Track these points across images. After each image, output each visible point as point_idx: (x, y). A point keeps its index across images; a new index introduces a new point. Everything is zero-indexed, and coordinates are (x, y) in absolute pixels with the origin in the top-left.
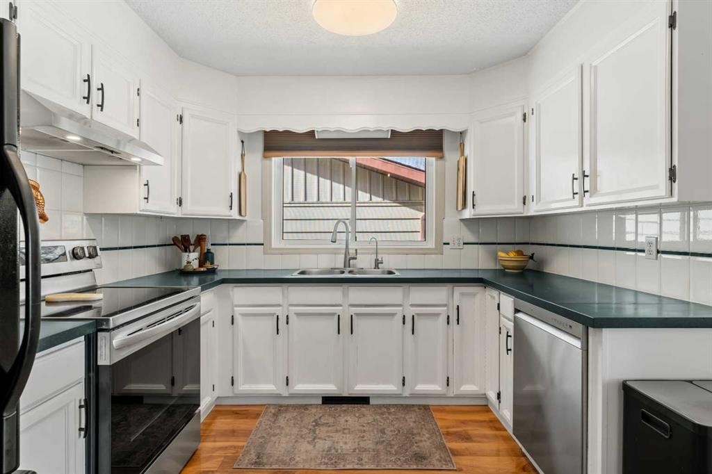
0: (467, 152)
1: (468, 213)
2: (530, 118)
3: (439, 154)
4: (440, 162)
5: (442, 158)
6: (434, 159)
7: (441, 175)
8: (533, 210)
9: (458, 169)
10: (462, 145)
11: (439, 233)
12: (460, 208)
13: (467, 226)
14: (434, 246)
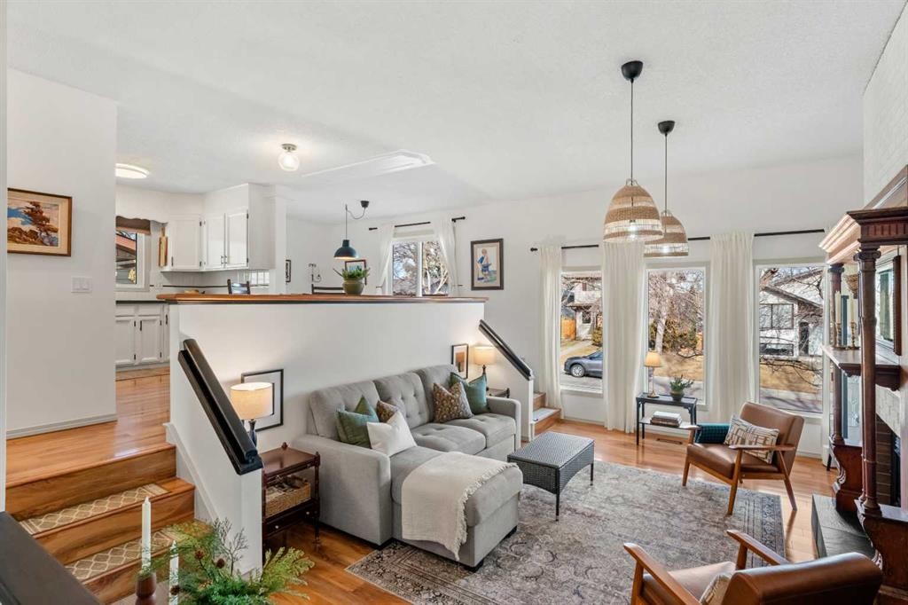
0: (167, 234)
1: (168, 269)
2: (203, 225)
3: (148, 232)
4: (148, 237)
5: (149, 234)
6: (143, 235)
7: (148, 245)
8: (204, 269)
9: (160, 243)
10: (163, 230)
11: (147, 278)
12: (162, 264)
13: (165, 276)
14: (143, 286)
